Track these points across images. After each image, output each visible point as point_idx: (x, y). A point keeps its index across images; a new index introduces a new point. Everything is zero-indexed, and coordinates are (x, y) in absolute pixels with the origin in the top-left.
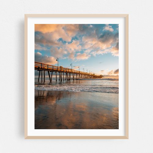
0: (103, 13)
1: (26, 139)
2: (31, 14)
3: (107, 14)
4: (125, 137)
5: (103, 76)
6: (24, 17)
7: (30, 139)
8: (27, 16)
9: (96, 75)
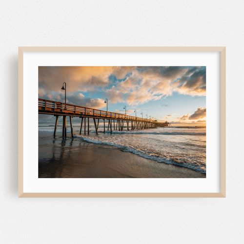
5: (169, 123)
9: (159, 121)
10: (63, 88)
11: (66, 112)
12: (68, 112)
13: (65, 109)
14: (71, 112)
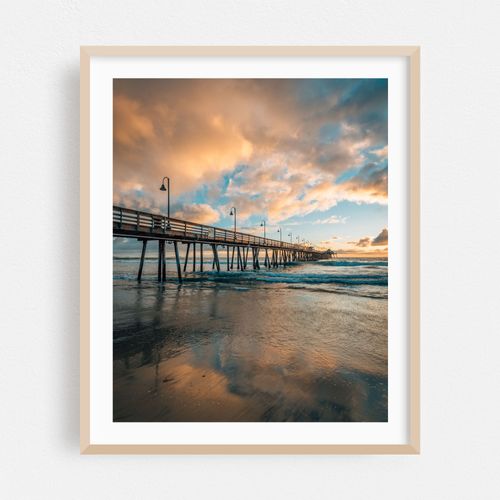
0: (338, 44)
1: (84, 453)
2: (100, 44)
3: (351, 45)
4: (410, 448)
5: (333, 253)
6: (77, 54)
7: (97, 456)
8: (87, 54)
9: (316, 249)
10: (163, 188)
11: (170, 233)
12: (174, 234)
13: (169, 229)
14: (179, 234)
